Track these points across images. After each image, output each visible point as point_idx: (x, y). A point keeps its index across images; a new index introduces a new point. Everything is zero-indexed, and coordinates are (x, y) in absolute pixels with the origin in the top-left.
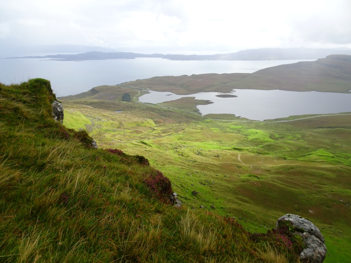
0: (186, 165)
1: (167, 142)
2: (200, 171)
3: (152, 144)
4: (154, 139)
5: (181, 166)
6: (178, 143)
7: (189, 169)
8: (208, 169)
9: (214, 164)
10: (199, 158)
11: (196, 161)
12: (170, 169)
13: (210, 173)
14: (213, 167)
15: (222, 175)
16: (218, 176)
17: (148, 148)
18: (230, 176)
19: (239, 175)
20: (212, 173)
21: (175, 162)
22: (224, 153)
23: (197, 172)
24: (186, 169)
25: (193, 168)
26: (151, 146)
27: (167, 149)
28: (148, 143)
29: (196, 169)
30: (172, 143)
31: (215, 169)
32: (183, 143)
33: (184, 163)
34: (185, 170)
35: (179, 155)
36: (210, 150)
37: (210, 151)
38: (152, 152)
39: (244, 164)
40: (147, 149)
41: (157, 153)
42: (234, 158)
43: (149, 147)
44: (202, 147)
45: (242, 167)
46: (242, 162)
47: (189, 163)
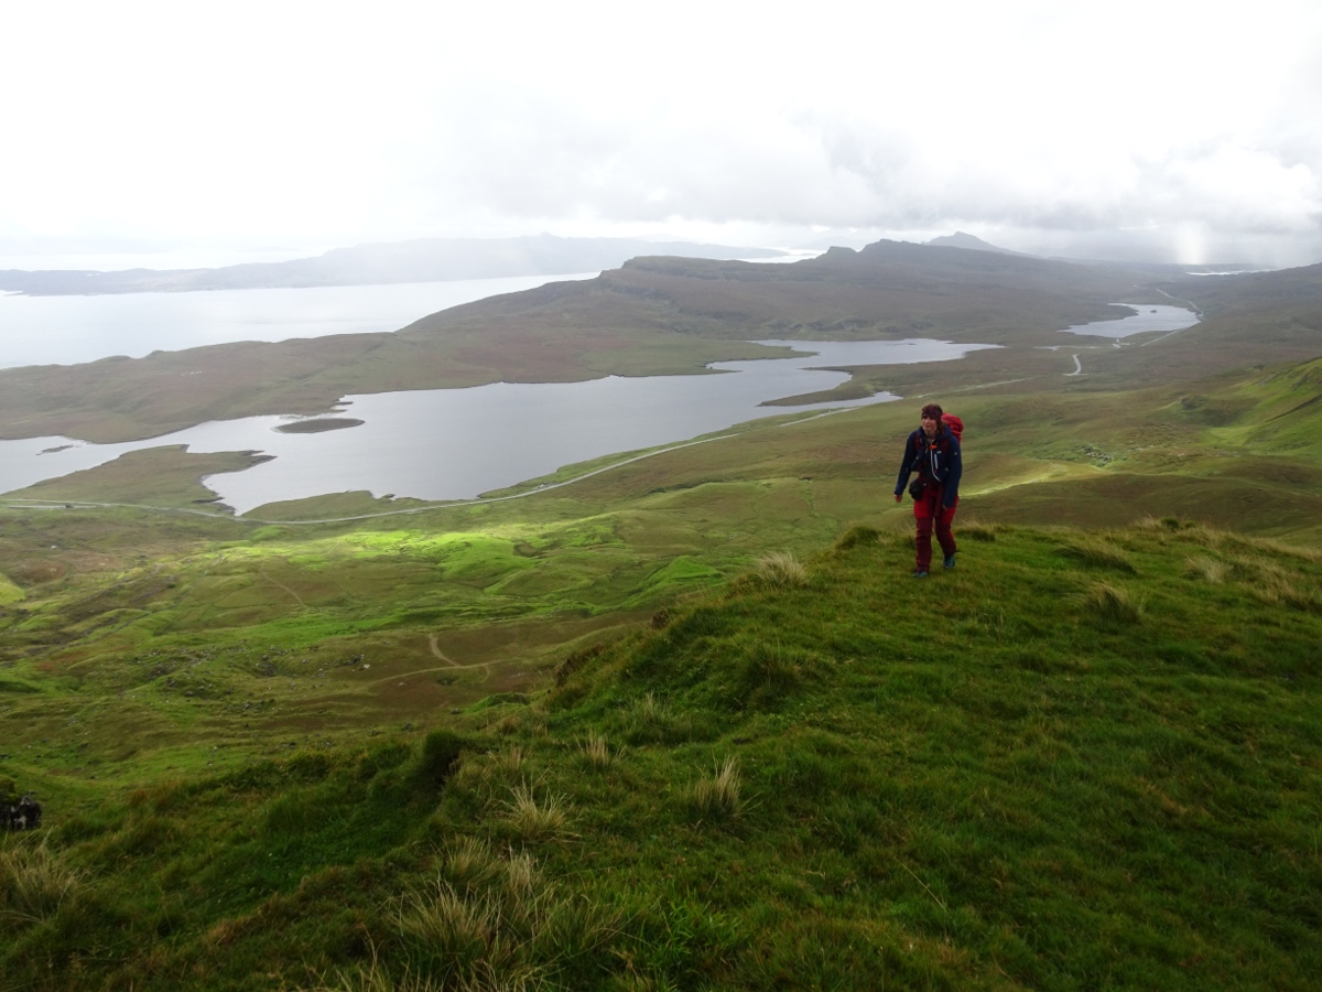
0: (232, 730)
1: (110, 655)
2: (301, 735)
3: (35, 678)
4: (40, 656)
5: (213, 739)
6: (166, 648)
7: (252, 740)
8: (332, 719)
9: (349, 695)
10: (276, 687)
11: (272, 701)
12: (166, 766)
13: (343, 732)
14: (350, 708)
15: (394, 727)
16: (378, 733)
17: (24, 704)
18: (422, 721)
19: (457, 709)
20: (351, 731)
21: (179, 730)
22: (373, 643)
23: (293, 744)
24: (239, 745)
25: (269, 732)
26: (37, 691)
27: (122, 685)
28: (15, 680)
29: (285, 733)
30: (137, 655)
31: (362, 711)
32: (188, 644)
33: (215, 724)
34: (234, 749)
35: (188, 696)
36: (315, 643)
37: (315, 649)
38: (48, 714)
39: (458, 667)
40: (18, 710)
41: (78, 714)
42: (416, 653)
43: (26, 696)
44: (276, 641)
45: (457, 678)
46: (450, 661)
47: (245, 719)
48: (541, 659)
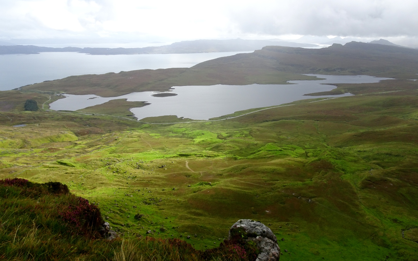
0: (123, 184)
1: (95, 158)
2: (142, 188)
3: (75, 163)
4: (78, 157)
5: (117, 186)
6: (111, 158)
7: (128, 188)
8: (152, 184)
9: (158, 177)
10: (139, 173)
11: (136, 177)
12: (103, 192)
13: (155, 188)
14: (158, 181)
15: (170, 189)
16: (165, 190)
17: (70, 170)
18: (179, 187)
19: (190, 185)
20: (157, 188)
21: (109, 182)
22: (169, 162)
23: (139, 190)
24: (124, 189)
25: (134, 186)
26: (74, 167)
27: (98, 166)
28: (69, 163)
29: (137, 187)
30: (102, 159)
31: (160, 183)
32: (117, 157)
33: (119, 181)
34: (122, 190)
35: (114, 172)
36: (152, 160)
37: (152, 162)
38: (75, 174)
39: (193, 172)
40: (68, 171)
41: (83, 174)
42: (181, 166)
43: (71, 168)
44: (141, 159)
45: (191, 175)
46: (191, 170)
47: (128, 181)
48: (218, 172)
